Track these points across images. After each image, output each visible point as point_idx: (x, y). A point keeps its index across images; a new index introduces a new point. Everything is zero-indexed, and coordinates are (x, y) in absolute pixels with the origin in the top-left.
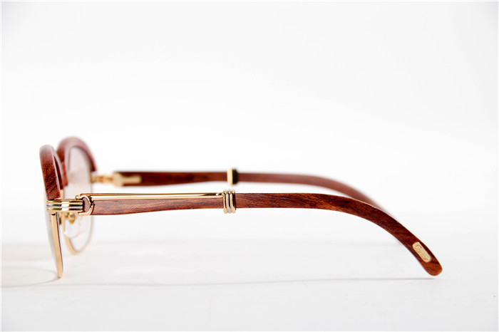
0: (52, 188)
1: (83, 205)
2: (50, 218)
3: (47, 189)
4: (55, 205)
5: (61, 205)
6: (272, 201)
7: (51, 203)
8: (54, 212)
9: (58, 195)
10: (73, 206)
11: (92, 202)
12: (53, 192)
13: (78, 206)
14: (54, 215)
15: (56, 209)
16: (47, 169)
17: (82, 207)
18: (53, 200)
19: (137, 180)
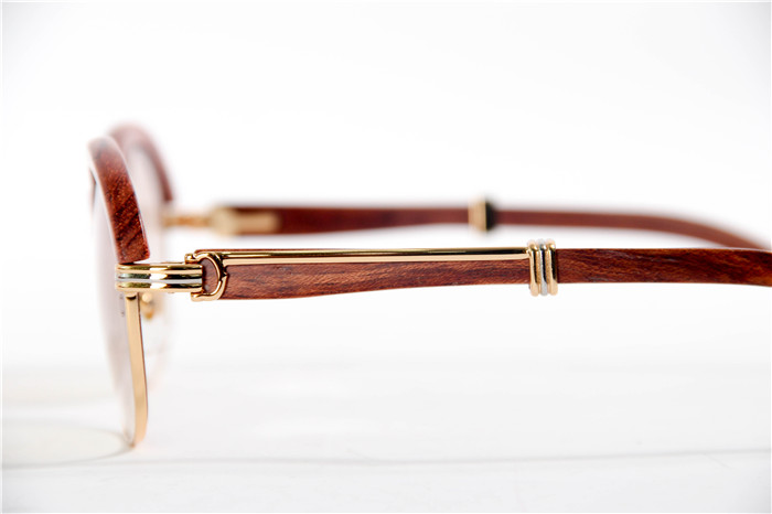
0: (131, 235)
1: (203, 276)
2: (123, 306)
3: (118, 240)
4: (136, 276)
5: (148, 277)
6: (642, 267)
7: (127, 270)
8: (134, 292)
9: (145, 253)
10: (177, 278)
11: (223, 270)
12: (134, 245)
13: (188, 277)
14: (132, 299)
15: (135, 285)
16: (116, 193)
17: (200, 281)
18: (130, 264)
19: (266, 222)
